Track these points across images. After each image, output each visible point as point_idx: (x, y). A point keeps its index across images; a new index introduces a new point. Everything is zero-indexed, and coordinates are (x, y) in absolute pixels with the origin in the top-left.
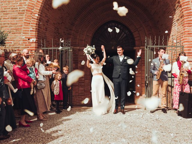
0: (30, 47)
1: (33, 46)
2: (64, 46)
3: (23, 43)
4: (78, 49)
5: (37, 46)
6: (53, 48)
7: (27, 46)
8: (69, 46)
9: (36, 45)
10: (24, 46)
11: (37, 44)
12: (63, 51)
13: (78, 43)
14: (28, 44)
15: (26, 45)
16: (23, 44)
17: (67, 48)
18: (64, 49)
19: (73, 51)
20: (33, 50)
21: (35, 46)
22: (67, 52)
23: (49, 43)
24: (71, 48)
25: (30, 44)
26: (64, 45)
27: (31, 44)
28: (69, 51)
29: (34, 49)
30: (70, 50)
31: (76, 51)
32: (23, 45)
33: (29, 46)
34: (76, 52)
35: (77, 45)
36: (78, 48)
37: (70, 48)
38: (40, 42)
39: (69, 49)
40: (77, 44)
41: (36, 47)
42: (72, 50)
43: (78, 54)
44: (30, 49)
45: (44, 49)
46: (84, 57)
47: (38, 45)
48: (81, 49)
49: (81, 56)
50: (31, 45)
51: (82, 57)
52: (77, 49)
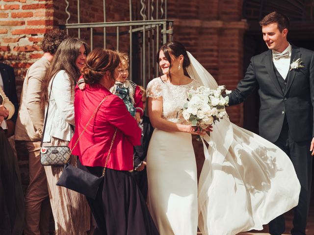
0: (30, 23)
1: (38, 19)
2: (144, 16)
3: (7, 8)
4: (196, 28)
5: (52, 18)
6: (104, 25)
7: (19, 20)
8: (161, 17)
9: (47, 15)
10: (9, 19)
11: (52, 11)
12: (141, 32)
13: (197, 7)
14: (21, 11)
15: (14, 16)
16: (7, 12)
17: (154, 23)
18: (143, 28)
19: (174, 32)
20: (39, 30)
21: (44, 18)
22: (154, 37)
23: (93, 9)
24: (168, 22)
25: (28, 13)
26: (145, 12)
27: (33, 11)
28: (161, 35)
29: (43, 27)
30: (164, 31)
31: (189, 34)
32: (5, 16)
33: (26, 20)
34: (190, 39)
35: (194, 15)
36: (197, 23)
37: (164, 23)
38: (62, 4)
39: (161, 27)
40: (194, 9)
41: (47, 23)
42: (170, 31)
43: (196, 45)
44: (29, 27)
45: (77, 29)
46: (217, 57)
47: (54, 15)
48: (207, 28)
49: (209, 53)
50: (31, 15)
51: (212, 56)
52: (191, 28)
